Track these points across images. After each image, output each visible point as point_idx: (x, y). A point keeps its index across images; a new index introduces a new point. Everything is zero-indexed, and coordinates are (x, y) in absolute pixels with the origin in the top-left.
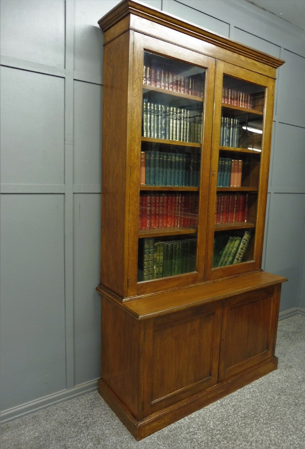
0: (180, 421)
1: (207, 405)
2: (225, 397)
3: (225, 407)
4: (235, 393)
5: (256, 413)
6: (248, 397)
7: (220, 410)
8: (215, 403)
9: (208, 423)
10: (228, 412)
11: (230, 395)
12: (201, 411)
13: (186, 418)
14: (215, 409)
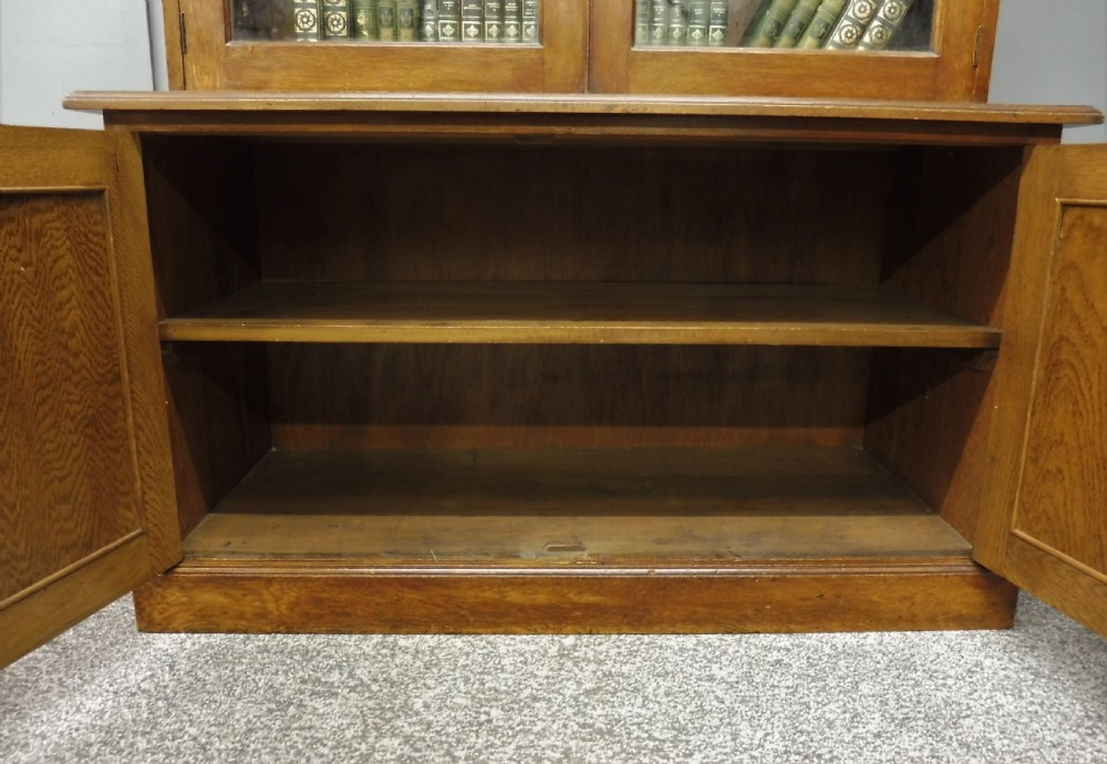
0: (341, 638)
1: (507, 633)
2: (614, 637)
3: (570, 664)
4: (673, 641)
5: (675, 742)
6: (719, 674)
7: (530, 668)
8: (545, 639)
9: (425, 684)
10: (558, 686)
11: (646, 639)
12: (458, 642)
13: (377, 638)
14: (522, 655)
